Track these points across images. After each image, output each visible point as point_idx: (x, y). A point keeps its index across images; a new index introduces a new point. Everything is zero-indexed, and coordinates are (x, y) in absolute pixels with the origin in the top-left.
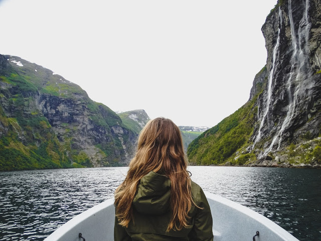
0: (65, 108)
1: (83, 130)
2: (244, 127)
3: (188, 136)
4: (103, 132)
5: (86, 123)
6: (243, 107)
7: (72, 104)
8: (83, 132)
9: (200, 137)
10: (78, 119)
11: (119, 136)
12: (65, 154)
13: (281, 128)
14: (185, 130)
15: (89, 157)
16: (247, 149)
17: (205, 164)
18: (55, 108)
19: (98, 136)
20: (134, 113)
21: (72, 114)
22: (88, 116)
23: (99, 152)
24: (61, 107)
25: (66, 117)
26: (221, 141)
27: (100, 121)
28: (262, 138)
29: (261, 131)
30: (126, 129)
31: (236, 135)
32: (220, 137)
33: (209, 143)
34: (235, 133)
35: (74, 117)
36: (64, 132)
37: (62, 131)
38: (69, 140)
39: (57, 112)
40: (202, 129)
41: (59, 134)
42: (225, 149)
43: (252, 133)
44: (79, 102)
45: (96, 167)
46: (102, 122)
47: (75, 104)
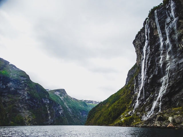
0: (13, 85)
1: (22, 100)
2: (125, 99)
3: (90, 107)
4: (36, 101)
5: (26, 95)
6: (122, 89)
7: (18, 83)
8: (22, 101)
9: (96, 106)
10: (20, 92)
11: (46, 105)
12: (6, 115)
13: (158, 95)
14: (88, 102)
15: (23, 118)
16: (129, 113)
17: (99, 124)
18: (6, 85)
19: (32, 104)
20: (58, 90)
21: (16, 89)
22: (27, 90)
23: (31, 115)
24: (10, 84)
25: (12, 91)
26: (110, 109)
27: (35, 95)
28: (140, 105)
29: (138, 100)
30: (51, 100)
31: (120, 104)
32: (109, 107)
33: (102, 110)
34: (119, 103)
35: (18, 91)
36: (9, 100)
37: (7, 100)
38: (11, 106)
39: (7, 87)
40: (98, 103)
41: (5, 101)
42: (112, 113)
43: (131, 102)
44: (23, 82)
45: (27, 125)
46: (36, 95)
47: (20, 83)
